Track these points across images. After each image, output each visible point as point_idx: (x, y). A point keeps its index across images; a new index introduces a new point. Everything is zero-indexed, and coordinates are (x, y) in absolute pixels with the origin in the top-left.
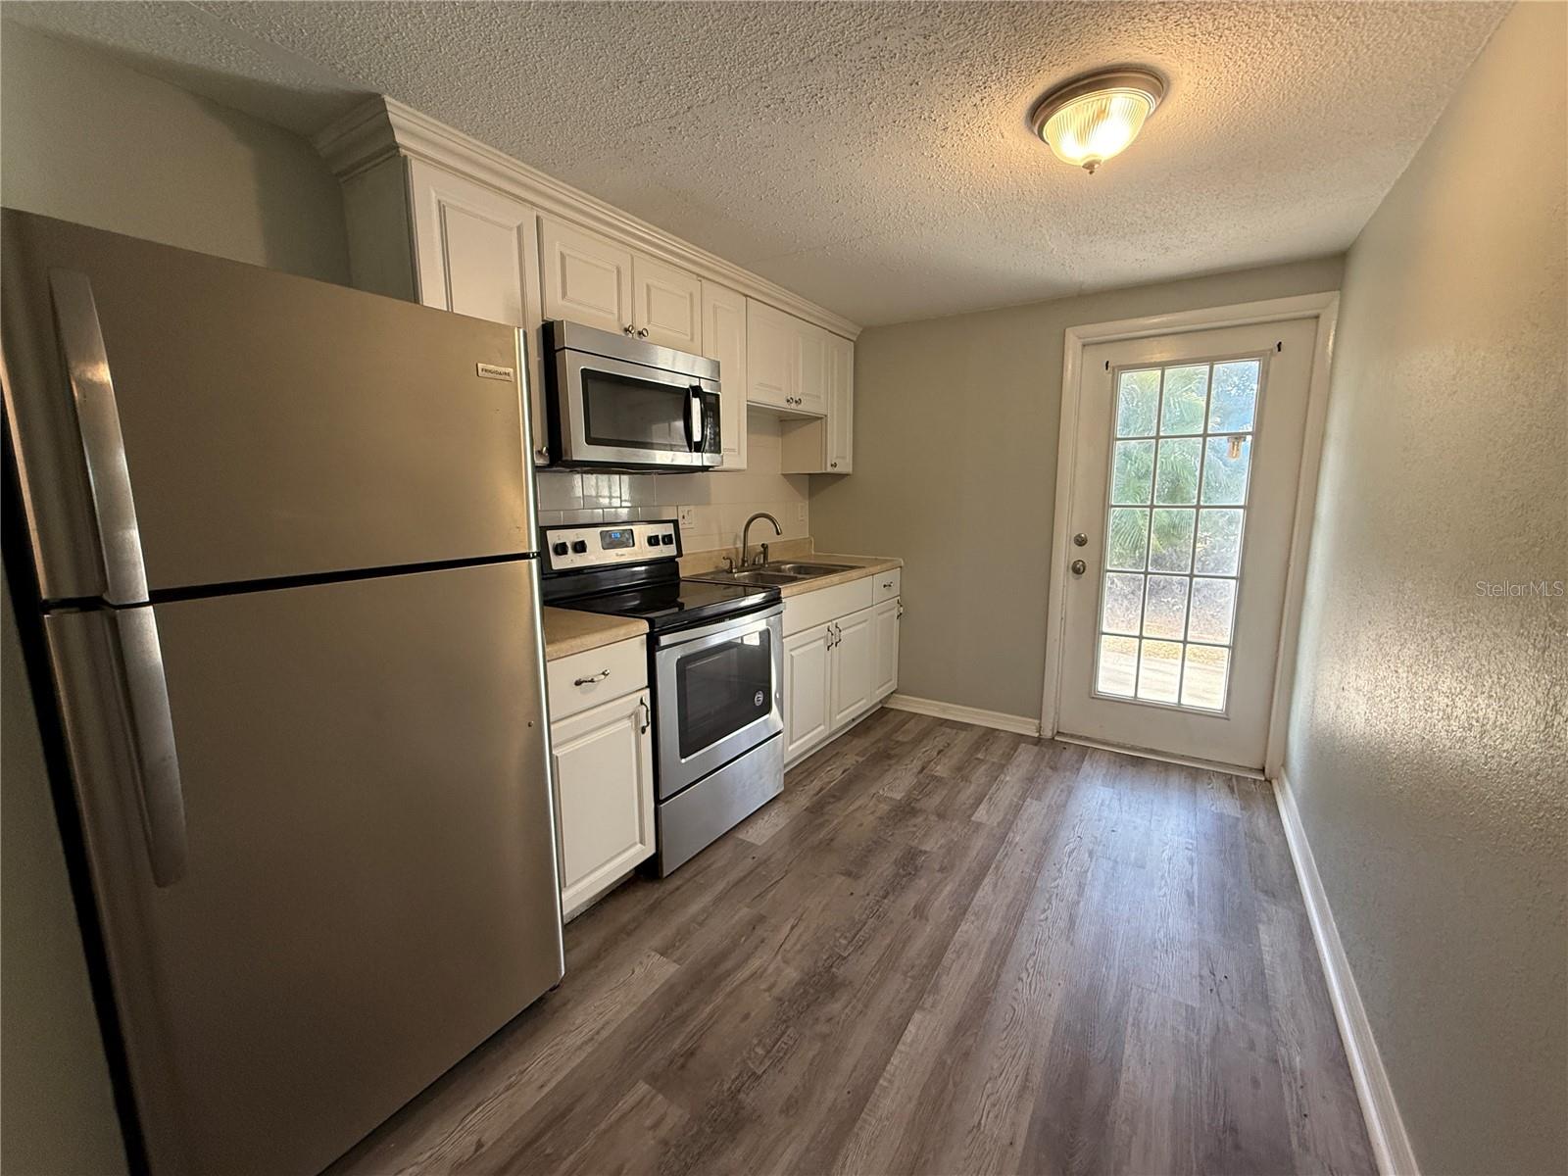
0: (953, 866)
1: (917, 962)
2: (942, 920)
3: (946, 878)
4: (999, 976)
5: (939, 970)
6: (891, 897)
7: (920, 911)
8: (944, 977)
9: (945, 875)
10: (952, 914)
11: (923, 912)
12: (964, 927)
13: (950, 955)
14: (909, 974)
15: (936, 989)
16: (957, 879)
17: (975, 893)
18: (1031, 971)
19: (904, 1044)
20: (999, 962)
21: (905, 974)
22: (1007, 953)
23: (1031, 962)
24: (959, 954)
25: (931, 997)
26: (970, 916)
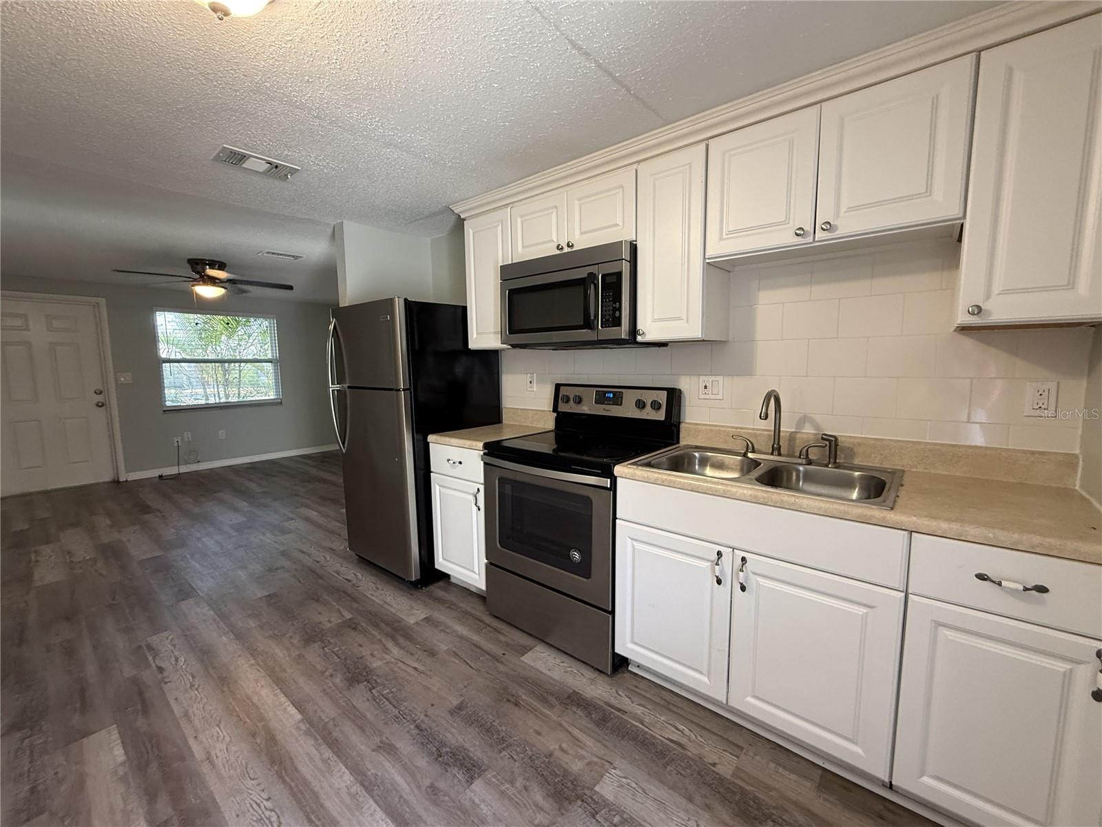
0: (436, 803)
1: (337, 729)
2: (367, 763)
3: (419, 787)
4: (284, 782)
5: (320, 741)
6: (415, 732)
7: (387, 748)
8: (312, 742)
9: (423, 788)
10: (369, 773)
11: (384, 750)
12: (348, 777)
13: (328, 753)
14: (331, 722)
15: (308, 733)
16: (411, 798)
17: (382, 809)
18: (267, 813)
19: (288, 705)
20: (295, 789)
21: (334, 719)
22: (298, 802)
23: (274, 819)
24: (325, 761)
25: (305, 729)
26: (357, 788)
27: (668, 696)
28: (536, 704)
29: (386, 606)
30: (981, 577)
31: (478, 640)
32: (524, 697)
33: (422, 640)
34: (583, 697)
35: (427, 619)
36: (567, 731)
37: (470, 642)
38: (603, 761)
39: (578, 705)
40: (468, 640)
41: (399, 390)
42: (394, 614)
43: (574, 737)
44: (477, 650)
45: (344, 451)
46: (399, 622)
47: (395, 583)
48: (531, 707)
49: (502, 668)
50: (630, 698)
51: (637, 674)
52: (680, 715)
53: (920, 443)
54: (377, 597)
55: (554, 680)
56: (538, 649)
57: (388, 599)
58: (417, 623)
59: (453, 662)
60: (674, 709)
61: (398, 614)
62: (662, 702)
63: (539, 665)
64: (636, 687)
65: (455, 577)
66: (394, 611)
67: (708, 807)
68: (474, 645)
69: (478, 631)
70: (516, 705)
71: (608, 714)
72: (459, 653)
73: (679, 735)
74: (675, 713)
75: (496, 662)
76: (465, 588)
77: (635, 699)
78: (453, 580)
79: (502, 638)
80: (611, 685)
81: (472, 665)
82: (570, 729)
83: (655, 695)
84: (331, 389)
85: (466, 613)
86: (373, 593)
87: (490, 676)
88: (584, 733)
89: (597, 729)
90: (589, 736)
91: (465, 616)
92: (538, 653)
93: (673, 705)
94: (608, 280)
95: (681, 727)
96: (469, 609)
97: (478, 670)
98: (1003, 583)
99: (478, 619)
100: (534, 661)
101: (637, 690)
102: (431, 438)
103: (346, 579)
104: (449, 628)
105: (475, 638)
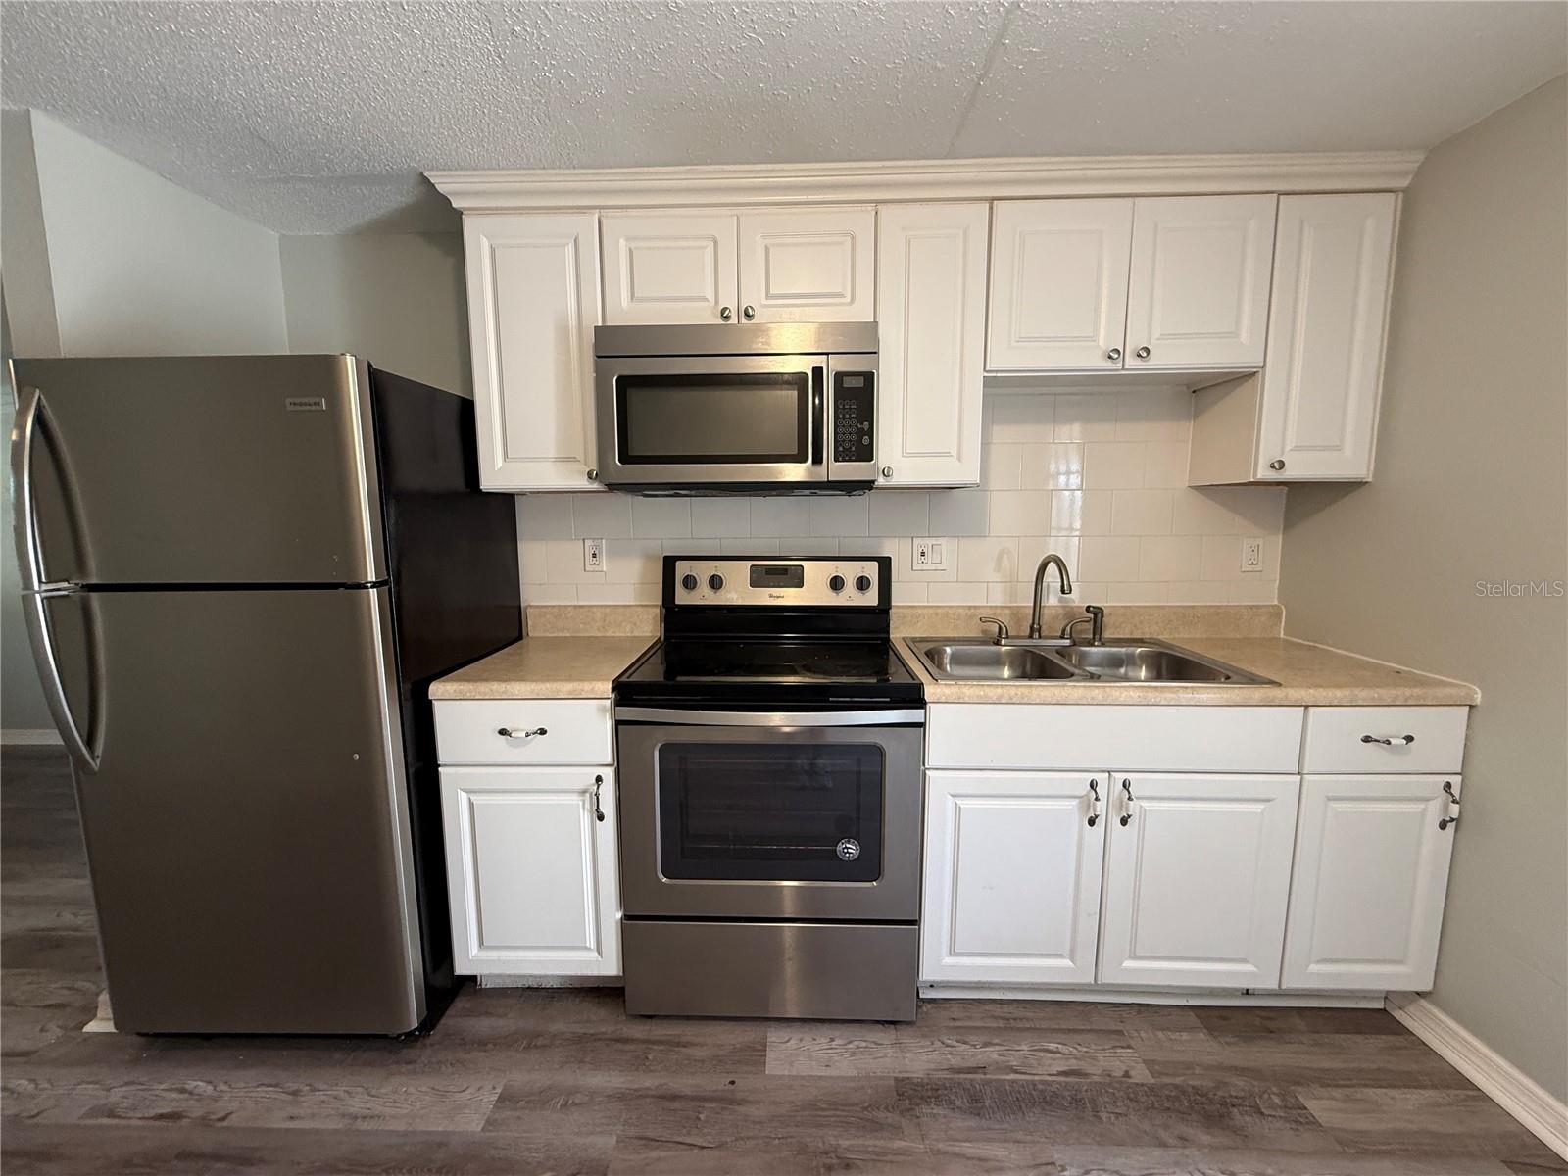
27: (998, 1010)
28: (872, 1142)
29: (365, 1126)
30: (1367, 739)
31: (656, 1082)
32: (844, 1143)
33: (541, 1156)
34: (916, 1081)
35: (506, 1099)
36: (956, 1155)
37: (647, 1096)
38: (1043, 1168)
39: (925, 1100)
40: (639, 1095)
41: (364, 586)
42: (405, 1134)
43: (973, 1159)
44: (677, 1105)
45: (96, 765)
46: (440, 1145)
47: (337, 1056)
48: (869, 1152)
49: (755, 1112)
50: (965, 1043)
51: (935, 999)
52: (1035, 1029)
53: (1163, 607)
54: (313, 1116)
55: (853, 1079)
56: (773, 1039)
57: (357, 1104)
58: (490, 1123)
59: (659, 1159)
60: (1020, 1025)
61: (421, 1126)
62: (1001, 1024)
63: (804, 1067)
64: (954, 1019)
65: (489, 976)
66: (401, 1127)
67: (1184, 1140)
68: (662, 1097)
69: (640, 1064)
70: (847, 1167)
71: (969, 1086)
72: (650, 1134)
73: (1062, 1059)
74: (1028, 1029)
75: (736, 1108)
76: (530, 988)
77: (972, 1038)
78: (486, 984)
79: (698, 1053)
80: (924, 1036)
81: (699, 1141)
82: (957, 1149)
83: (983, 1018)
84: (38, 596)
85: (580, 1040)
86: (291, 1111)
87: (755, 1142)
88: (977, 1140)
89: (984, 1123)
90: (988, 1140)
91: (584, 1048)
92: (784, 1046)
93: (1015, 1019)
94: (848, 383)
95: (1052, 1046)
96: (579, 1029)
97: (721, 1146)
98: (1393, 741)
99: (618, 1040)
100: (791, 1064)
101: (959, 1024)
102: (436, 689)
103: (161, 1117)
104: (575, 1090)
105: (648, 1081)
